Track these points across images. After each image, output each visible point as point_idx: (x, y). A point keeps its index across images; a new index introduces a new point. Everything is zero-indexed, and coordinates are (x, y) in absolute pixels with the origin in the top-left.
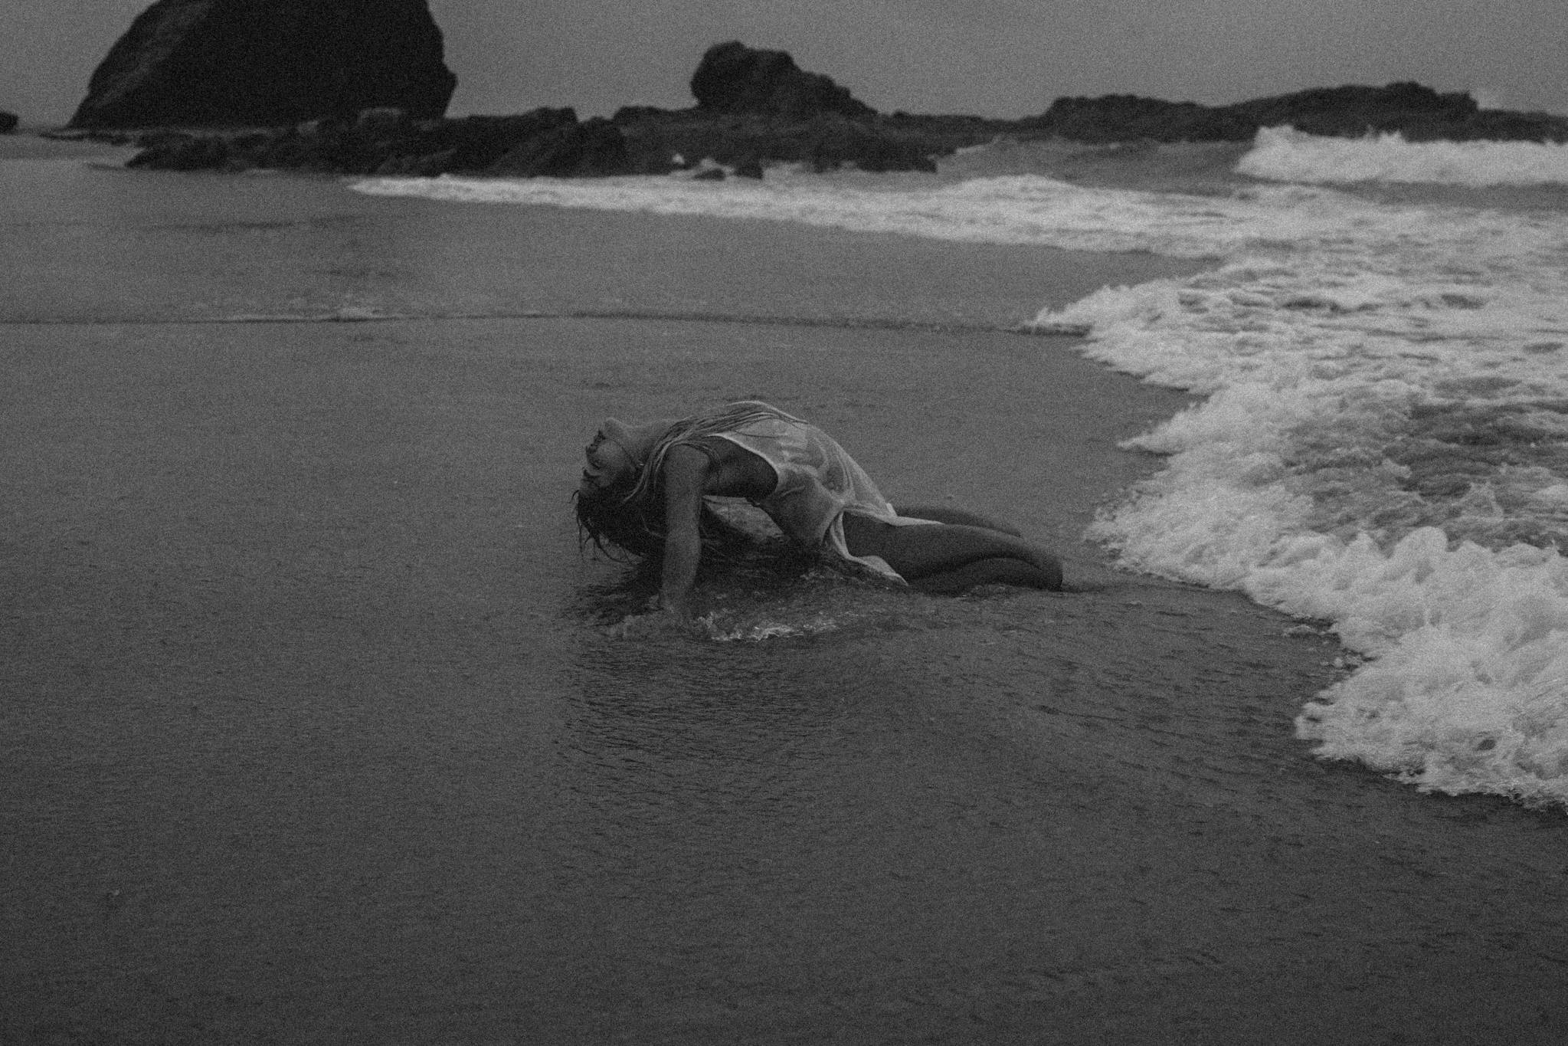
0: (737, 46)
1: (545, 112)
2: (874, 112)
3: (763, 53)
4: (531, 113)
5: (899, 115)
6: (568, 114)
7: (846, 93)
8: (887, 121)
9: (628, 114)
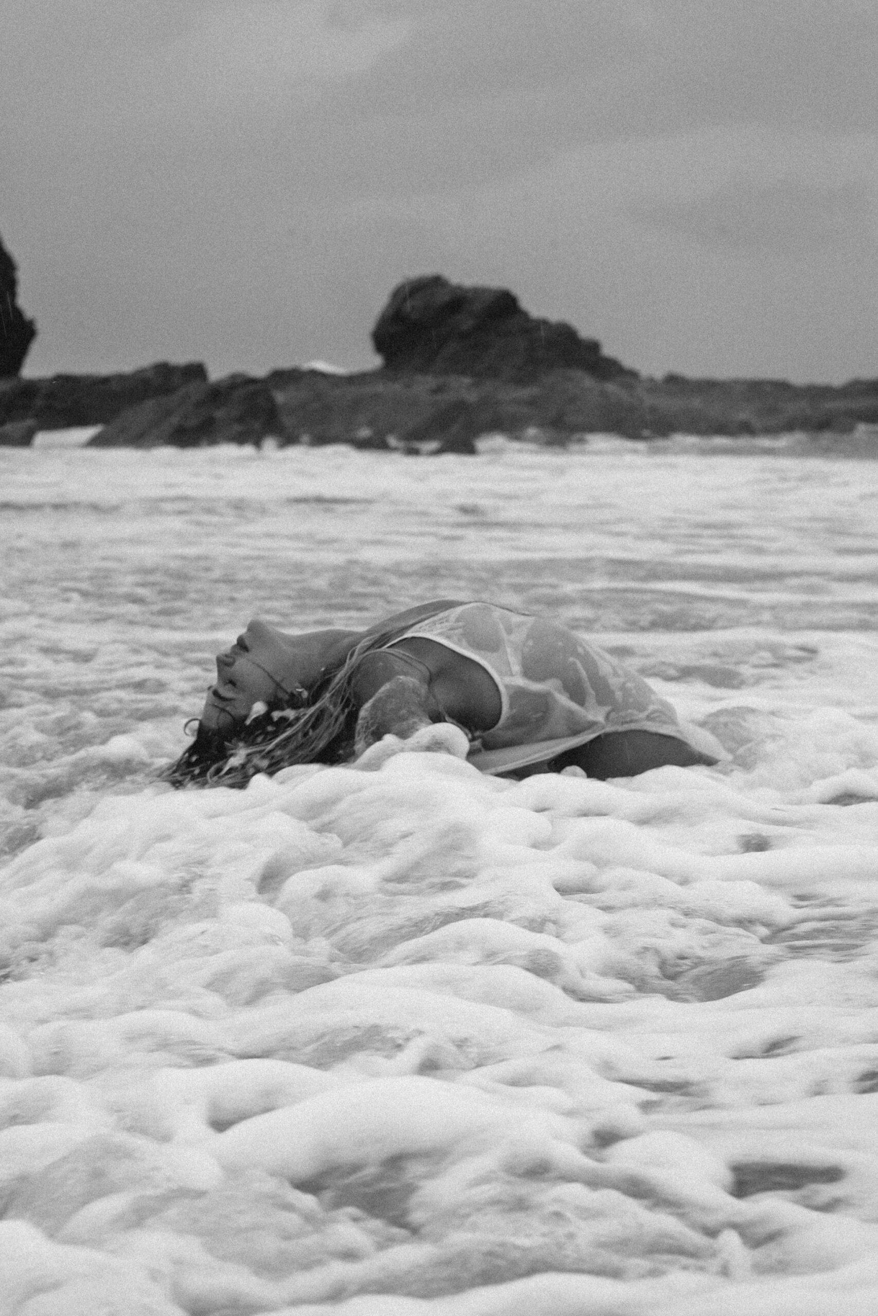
0: (437, 282)
1: (164, 370)
2: (633, 374)
3: (478, 292)
4: (142, 371)
5: (673, 380)
6: (196, 371)
7: (594, 347)
8: (653, 386)
9: (283, 378)
